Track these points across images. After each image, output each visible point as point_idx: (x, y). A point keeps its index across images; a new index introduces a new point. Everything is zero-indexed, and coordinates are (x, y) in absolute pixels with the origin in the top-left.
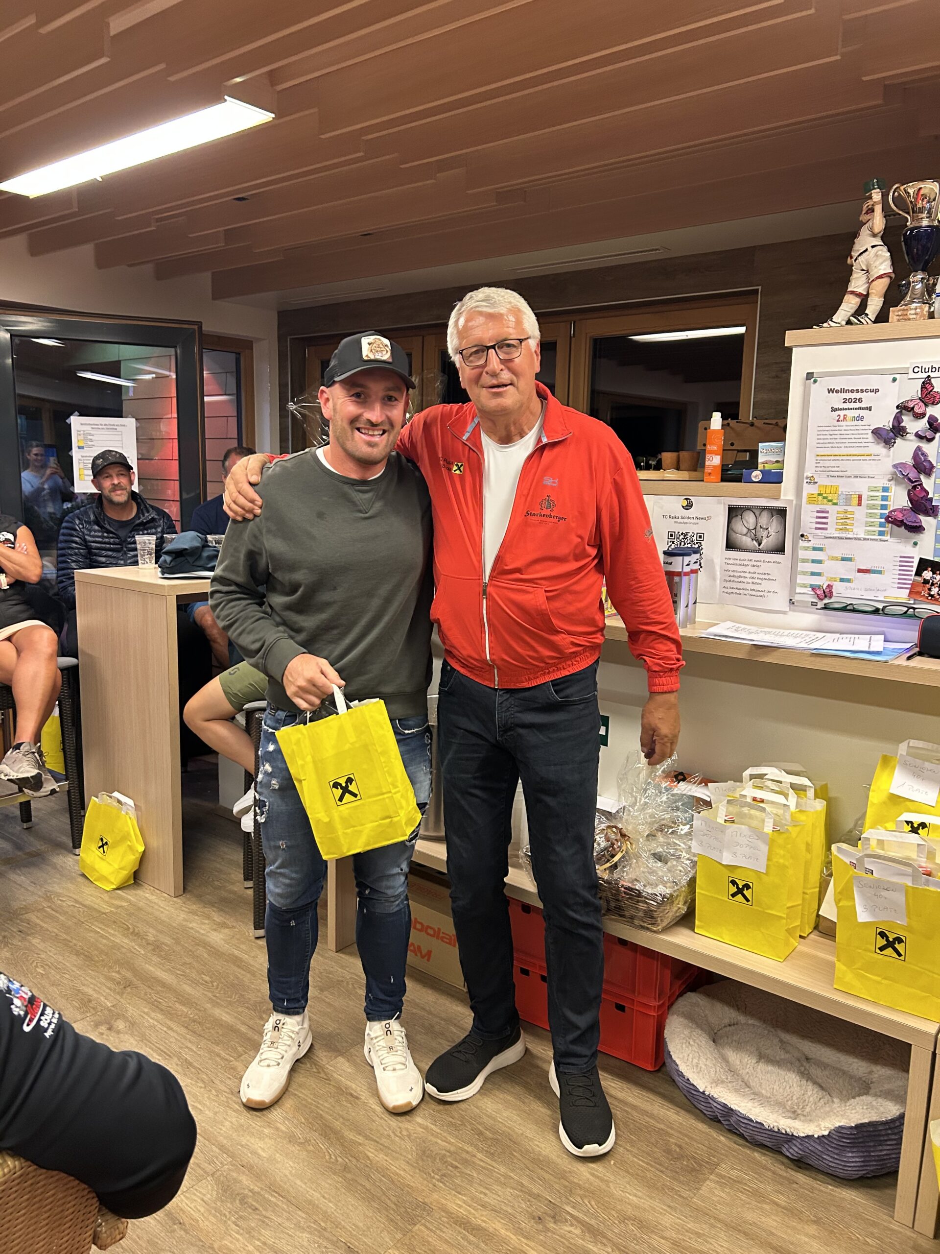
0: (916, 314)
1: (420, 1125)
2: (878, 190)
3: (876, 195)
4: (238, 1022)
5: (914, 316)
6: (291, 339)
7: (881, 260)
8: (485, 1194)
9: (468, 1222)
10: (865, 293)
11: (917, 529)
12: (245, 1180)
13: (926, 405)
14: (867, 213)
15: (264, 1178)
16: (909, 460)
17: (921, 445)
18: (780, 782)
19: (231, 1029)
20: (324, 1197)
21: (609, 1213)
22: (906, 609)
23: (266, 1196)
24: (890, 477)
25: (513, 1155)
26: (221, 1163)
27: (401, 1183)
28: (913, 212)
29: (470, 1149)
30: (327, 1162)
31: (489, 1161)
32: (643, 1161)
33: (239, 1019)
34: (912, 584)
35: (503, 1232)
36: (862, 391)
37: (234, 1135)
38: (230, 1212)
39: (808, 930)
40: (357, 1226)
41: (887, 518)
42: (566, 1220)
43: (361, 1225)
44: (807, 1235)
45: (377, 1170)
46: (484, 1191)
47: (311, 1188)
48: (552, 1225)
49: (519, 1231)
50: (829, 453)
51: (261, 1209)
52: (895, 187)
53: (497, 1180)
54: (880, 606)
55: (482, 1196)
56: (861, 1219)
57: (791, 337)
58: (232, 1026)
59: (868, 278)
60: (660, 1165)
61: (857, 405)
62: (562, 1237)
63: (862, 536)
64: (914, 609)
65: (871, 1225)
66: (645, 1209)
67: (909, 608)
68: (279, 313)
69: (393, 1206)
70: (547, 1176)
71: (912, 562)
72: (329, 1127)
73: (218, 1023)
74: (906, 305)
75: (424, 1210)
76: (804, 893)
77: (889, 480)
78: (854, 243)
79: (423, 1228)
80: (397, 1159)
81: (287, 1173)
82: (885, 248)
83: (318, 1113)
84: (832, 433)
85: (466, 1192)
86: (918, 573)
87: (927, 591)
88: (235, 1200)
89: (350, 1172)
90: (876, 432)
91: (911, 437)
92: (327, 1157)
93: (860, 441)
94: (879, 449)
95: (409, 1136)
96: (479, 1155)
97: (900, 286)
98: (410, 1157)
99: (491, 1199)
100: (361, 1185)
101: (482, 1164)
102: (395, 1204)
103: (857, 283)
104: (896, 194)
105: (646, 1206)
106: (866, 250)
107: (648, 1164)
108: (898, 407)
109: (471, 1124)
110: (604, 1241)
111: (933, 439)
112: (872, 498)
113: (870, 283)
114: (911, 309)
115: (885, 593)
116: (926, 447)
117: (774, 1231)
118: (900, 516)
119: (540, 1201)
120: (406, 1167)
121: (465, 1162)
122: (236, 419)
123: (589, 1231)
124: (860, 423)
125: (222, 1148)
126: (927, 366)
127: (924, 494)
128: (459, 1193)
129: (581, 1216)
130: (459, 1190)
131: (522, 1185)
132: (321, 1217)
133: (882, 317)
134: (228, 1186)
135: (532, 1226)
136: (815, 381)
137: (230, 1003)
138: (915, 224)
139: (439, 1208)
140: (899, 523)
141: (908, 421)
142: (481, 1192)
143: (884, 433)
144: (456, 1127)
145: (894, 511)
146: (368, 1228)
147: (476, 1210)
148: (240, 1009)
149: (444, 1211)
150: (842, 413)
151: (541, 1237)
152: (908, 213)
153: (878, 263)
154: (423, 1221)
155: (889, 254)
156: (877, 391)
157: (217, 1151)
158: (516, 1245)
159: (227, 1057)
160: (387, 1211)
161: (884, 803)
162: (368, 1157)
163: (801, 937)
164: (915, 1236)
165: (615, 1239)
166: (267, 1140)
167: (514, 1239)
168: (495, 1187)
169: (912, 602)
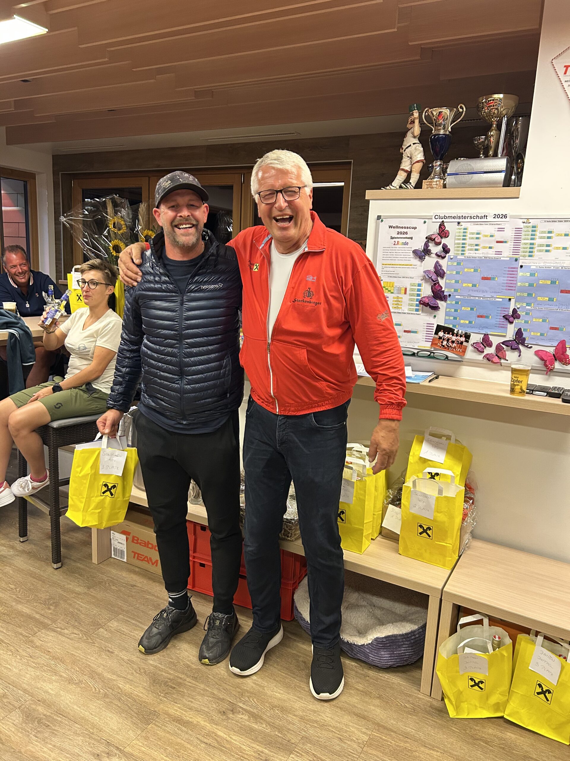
0: (437, 185)
1: (151, 665)
2: (417, 111)
3: (416, 114)
4: (34, 613)
5: (436, 186)
6: (61, 174)
7: (418, 152)
8: (192, 702)
9: (182, 719)
10: (409, 170)
11: (436, 308)
12: (40, 709)
13: (441, 238)
14: (411, 123)
15: (53, 707)
16: (432, 269)
17: (439, 260)
18: (361, 452)
19: (30, 617)
20: (92, 714)
21: (264, 705)
22: (429, 353)
23: (55, 717)
24: (422, 278)
25: (208, 677)
26: (25, 700)
27: (140, 701)
28: (436, 126)
29: (183, 676)
30: (93, 693)
31: (194, 682)
32: (283, 673)
33: (35, 611)
34: (433, 339)
35: (202, 723)
36: (408, 228)
37: (33, 683)
38: (31, 729)
39: (376, 535)
40: (113, 730)
41: (420, 302)
42: (239, 712)
43: (116, 728)
44: (374, 705)
45: (125, 695)
46: (191, 700)
47: (84, 710)
48: (231, 716)
49: (212, 721)
50: (389, 263)
51: (51, 725)
52: (426, 110)
53: (199, 694)
54: (416, 351)
55: (190, 703)
56: (403, 694)
57: (369, 194)
58: (30, 616)
59: (411, 162)
60: (294, 674)
61: (405, 236)
62: (237, 721)
63: (406, 311)
64: (434, 353)
65: (409, 697)
66: (285, 700)
67: (431, 353)
68: (53, 156)
69: (135, 715)
70: (228, 687)
71: (433, 327)
72: (94, 671)
73: (20, 614)
74: (431, 179)
75: (155, 715)
76: (374, 514)
77: (422, 280)
78: (404, 141)
79: (154, 726)
80: (138, 687)
81: (68, 702)
82: (420, 145)
83: (87, 664)
84: (390, 251)
85: (180, 702)
86: (436, 333)
87: (441, 343)
88: (34, 721)
89: (107, 698)
90: (415, 252)
91: (433, 255)
92: (94, 690)
93: (406, 256)
94: (416, 262)
95: (145, 672)
96: (188, 679)
97: (428, 167)
98: (145, 684)
99: (195, 705)
100: (116, 705)
101: (189, 684)
102: (137, 714)
103: (405, 165)
104: (427, 114)
105: (285, 698)
106: (410, 146)
107: (286, 674)
108: (426, 238)
109: (183, 661)
110: (261, 721)
111: (445, 257)
112: (412, 290)
113: (412, 165)
114: (434, 182)
115: (420, 344)
116: (442, 262)
117: (356, 705)
118: (427, 301)
119: (224, 702)
120: (144, 691)
121: (180, 684)
122: (25, 224)
123: (253, 716)
124: (406, 246)
125: (25, 691)
126: (442, 215)
127: (440, 288)
128: (176, 703)
129: (248, 708)
130: (175, 701)
131: (214, 694)
132: (90, 726)
133: (419, 185)
134: (30, 714)
135: (220, 717)
136: (382, 221)
137: (28, 601)
138: (436, 133)
139: (164, 713)
140: (426, 304)
141: (431, 246)
142: (189, 701)
143: (419, 253)
144: (174, 664)
145: (424, 297)
146: (120, 730)
147: (185, 711)
148: (35, 604)
149: (166, 714)
150: (396, 240)
151: (225, 723)
152: (433, 126)
153: (416, 153)
154: (154, 722)
155: (422, 149)
156: (415, 228)
157: (22, 693)
158: (211, 730)
159: (27, 635)
160: (132, 718)
161: (417, 462)
162: (119, 687)
163: (372, 539)
164: (431, 700)
165: (268, 719)
166: (54, 683)
167: (209, 726)
168: (198, 697)
169: (433, 349)
